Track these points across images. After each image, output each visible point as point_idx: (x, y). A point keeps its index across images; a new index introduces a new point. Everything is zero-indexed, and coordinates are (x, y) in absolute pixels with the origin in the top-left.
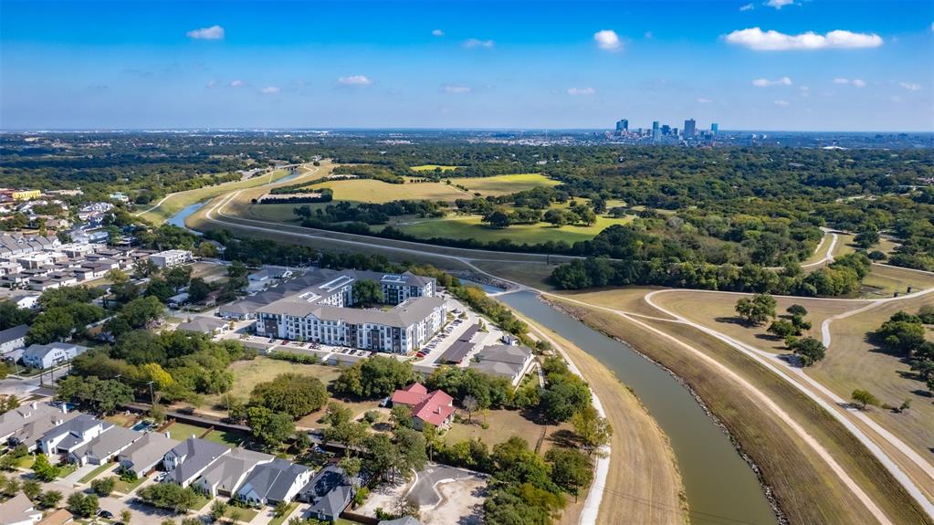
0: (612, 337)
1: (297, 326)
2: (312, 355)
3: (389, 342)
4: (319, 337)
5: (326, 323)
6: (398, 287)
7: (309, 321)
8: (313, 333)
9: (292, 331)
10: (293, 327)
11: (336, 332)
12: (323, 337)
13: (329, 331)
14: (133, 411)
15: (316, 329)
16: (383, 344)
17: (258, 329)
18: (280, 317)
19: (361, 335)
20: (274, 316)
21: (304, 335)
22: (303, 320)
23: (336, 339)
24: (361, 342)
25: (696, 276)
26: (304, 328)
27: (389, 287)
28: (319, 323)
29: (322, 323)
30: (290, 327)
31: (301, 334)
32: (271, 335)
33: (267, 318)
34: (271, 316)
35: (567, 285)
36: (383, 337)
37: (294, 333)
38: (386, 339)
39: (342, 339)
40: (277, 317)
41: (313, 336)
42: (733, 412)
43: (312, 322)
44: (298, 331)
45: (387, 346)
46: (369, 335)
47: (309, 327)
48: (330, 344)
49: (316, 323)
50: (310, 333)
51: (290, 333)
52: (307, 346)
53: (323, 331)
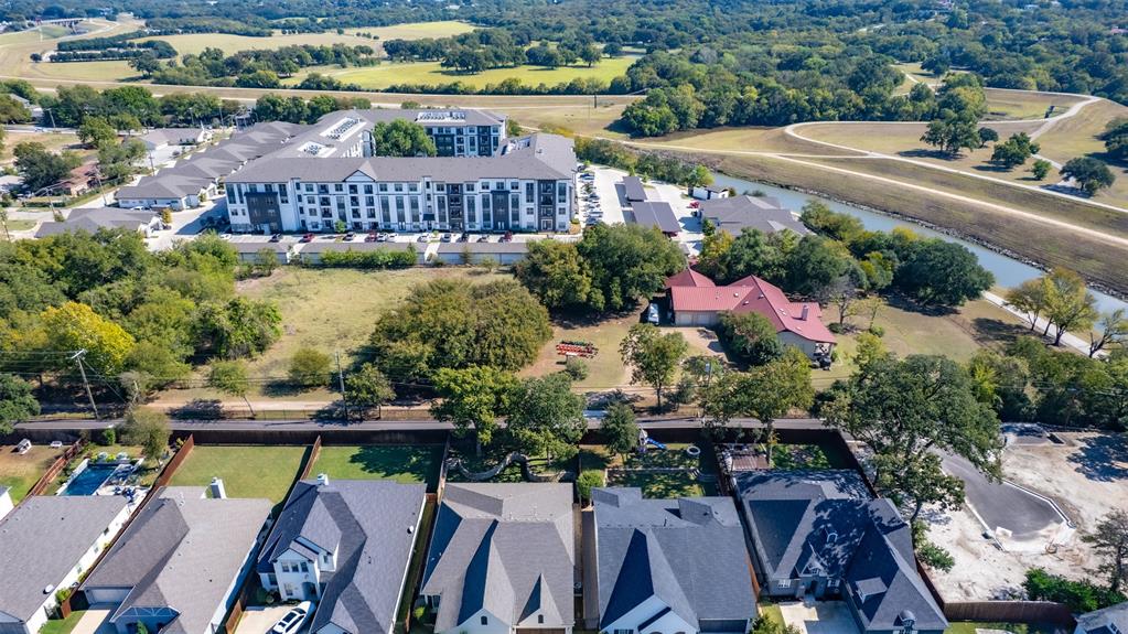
0: (787, 187)
1: (325, 202)
2: (405, 250)
3: (530, 211)
4: (379, 218)
5: (391, 188)
6: (453, 131)
7: (353, 188)
8: (363, 209)
9: (313, 212)
10: (317, 206)
11: (414, 205)
12: (387, 218)
13: (400, 205)
14: (41, 439)
15: (370, 202)
16: (516, 217)
17: (233, 220)
18: (283, 187)
19: (471, 205)
20: (268, 187)
21: (343, 218)
22: (339, 188)
23: (415, 218)
24: (472, 218)
25: (809, 108)
26: (341, 206)
27: (435, 131)
28: (376, 189)
29: (384, 188)
30: (307, 207)
31: (335, 218)
32: (266, 228)
33: (252, 193)
34: (261, 188)
35: (650, 129)
36: (516, 203)
37: (318, 219)
38: (524, 205)
39: (429, 217)
40: (276, 188)
41: (365, 220)
42: (1094, 263)
43: (361, 189)
44: (326, 213)
45: (526, 219)
46: (486, 204)
47: (354, 200)
48: (402, 231)
49: (369, 190)
50: (356, 213)
51: (310, 219)
52: (359, 238)
53: (385, 205)
